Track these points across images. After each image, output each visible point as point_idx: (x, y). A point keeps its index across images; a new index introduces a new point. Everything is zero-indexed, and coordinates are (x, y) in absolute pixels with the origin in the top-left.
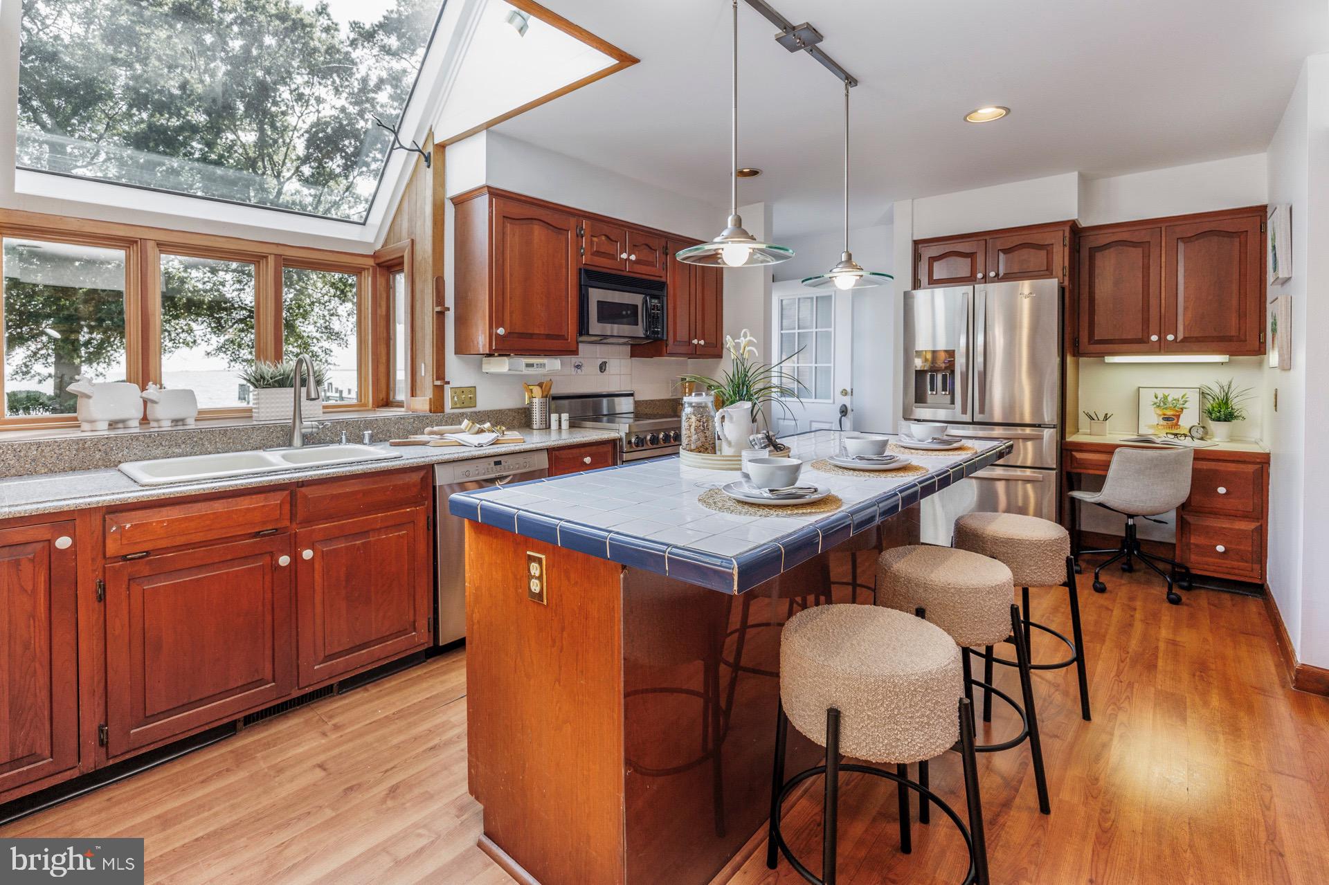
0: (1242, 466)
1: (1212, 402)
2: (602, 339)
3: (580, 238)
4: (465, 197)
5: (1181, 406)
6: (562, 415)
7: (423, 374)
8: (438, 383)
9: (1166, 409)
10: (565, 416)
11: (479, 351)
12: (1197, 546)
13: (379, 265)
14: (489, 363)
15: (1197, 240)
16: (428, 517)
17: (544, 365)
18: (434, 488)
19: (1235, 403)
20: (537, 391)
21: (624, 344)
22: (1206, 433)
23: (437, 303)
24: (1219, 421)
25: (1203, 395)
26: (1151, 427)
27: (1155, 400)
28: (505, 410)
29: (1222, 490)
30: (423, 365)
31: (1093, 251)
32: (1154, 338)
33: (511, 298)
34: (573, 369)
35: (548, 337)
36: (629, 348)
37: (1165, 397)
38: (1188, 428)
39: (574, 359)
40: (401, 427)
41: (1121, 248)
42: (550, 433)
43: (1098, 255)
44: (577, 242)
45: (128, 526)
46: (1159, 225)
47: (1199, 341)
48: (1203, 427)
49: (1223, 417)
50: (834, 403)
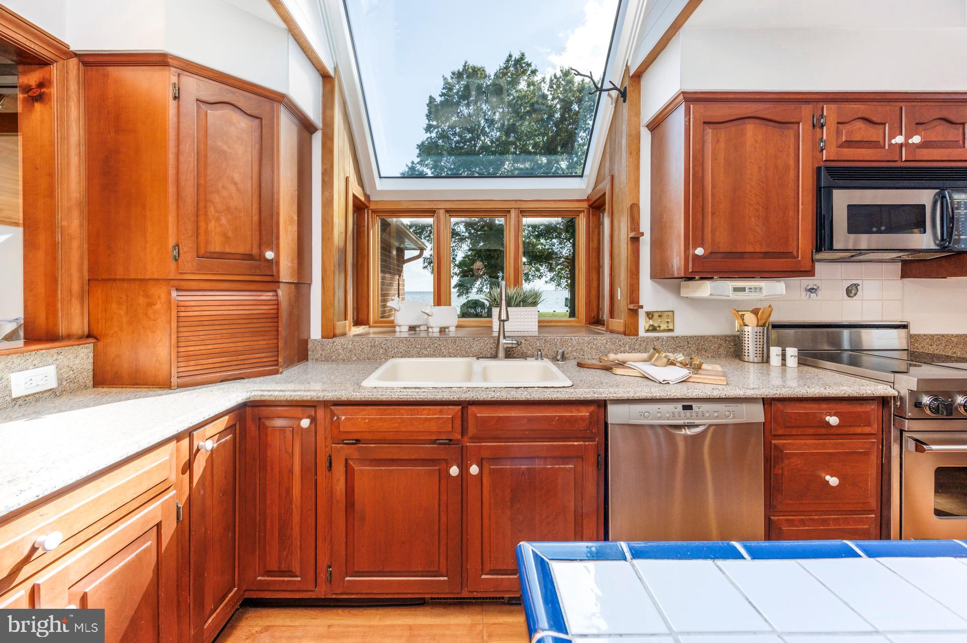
2: (854, 256)
3: (818, 130)
4: (661, 116)
6: (787, 349)
7: (619, 298)
8: (631, 307)
10: (791, 352)
11: (673, 274)
13: (590, 206)
14: (688, 287)
16: (599, 455)
17: (761, 289)
18: (606, 424)
20: (750, 318)
21: (893, 261)
23: (631, 229)
28: (709, 337)
30: (619, 290)
33: (713, 214)
34: (804, 293)
35: (766, 255)
36: (899, 266)
39: (807, 281)
40: (594, 347)
42: (768, 370)
44: (814, 135)
45: (343, 418)
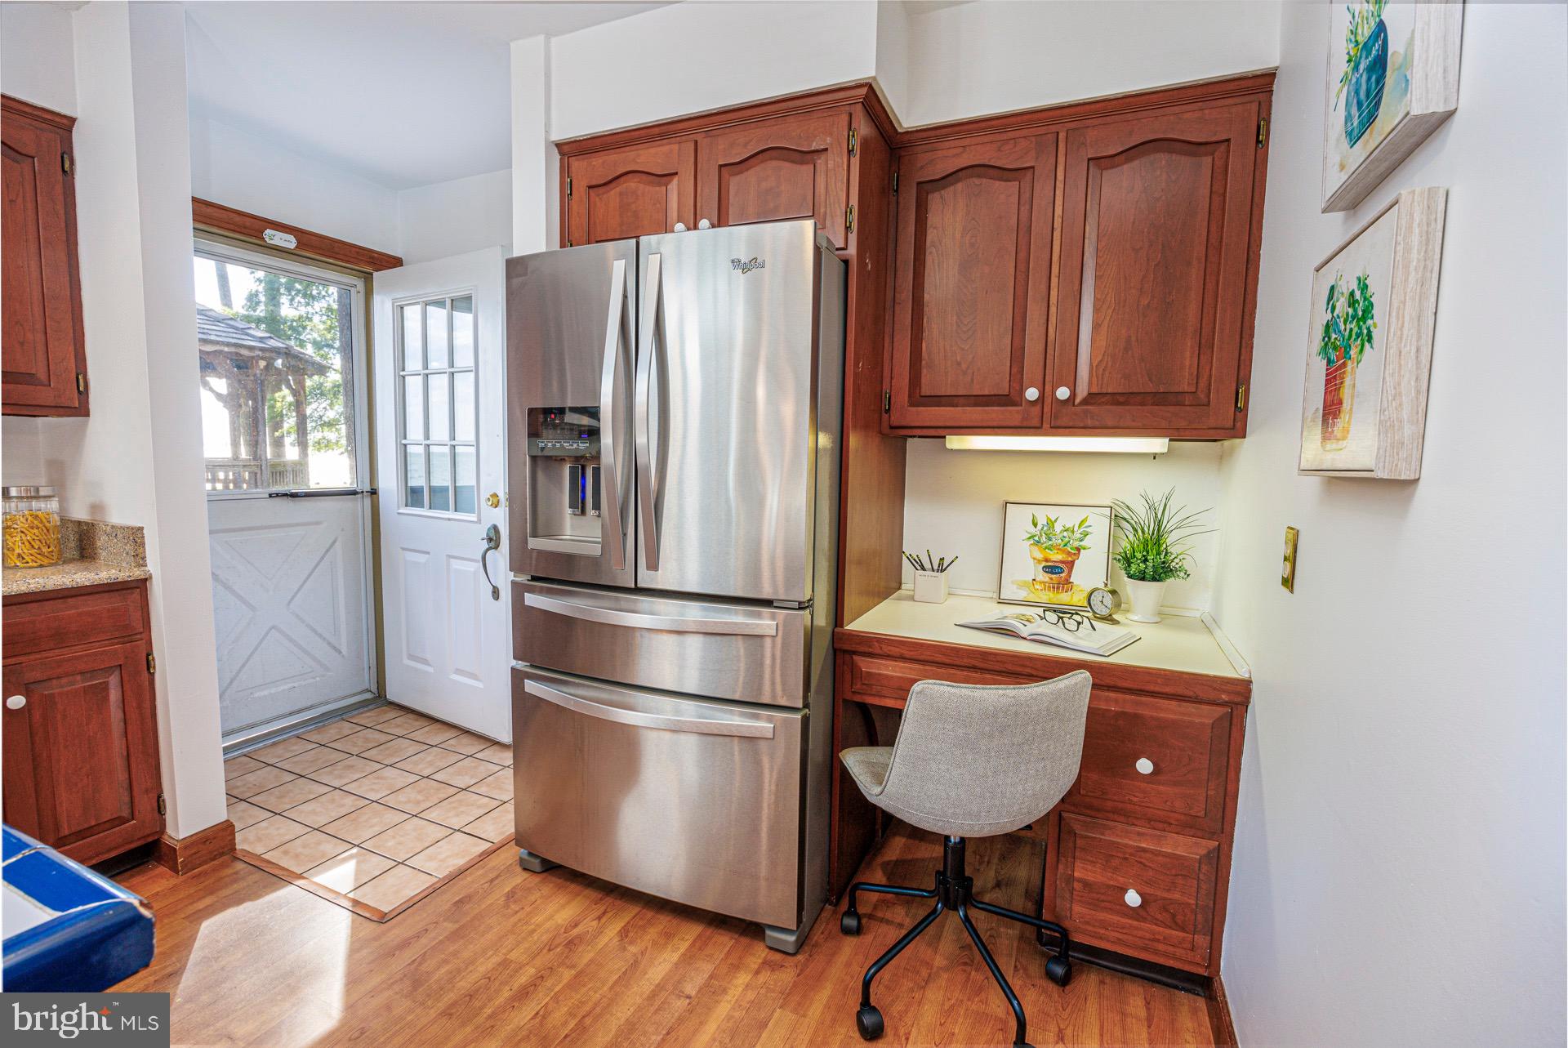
0: (1191, 708)
1: (1131, 537)
5: (1077, 544)
9: (1050, 548)
12: (1086, 884)
15: (1128, 161)
19: (1174, 542)
22: (1118, 605)
24: (1143, 579)
25: (1116, 519)
26: (1022, 585)
27: (1033, 530)
29: (1144, 766)
31: (927, 188)
32: (1032, 394)
37: (1051, 524)
38: (1085, 595)
41: (977, 181)
43: (935, 200)
46: (1054, 128)
47: (1119, 403)
48: (1113, 592)
49: (1150, 571)
50: (479, 521)
